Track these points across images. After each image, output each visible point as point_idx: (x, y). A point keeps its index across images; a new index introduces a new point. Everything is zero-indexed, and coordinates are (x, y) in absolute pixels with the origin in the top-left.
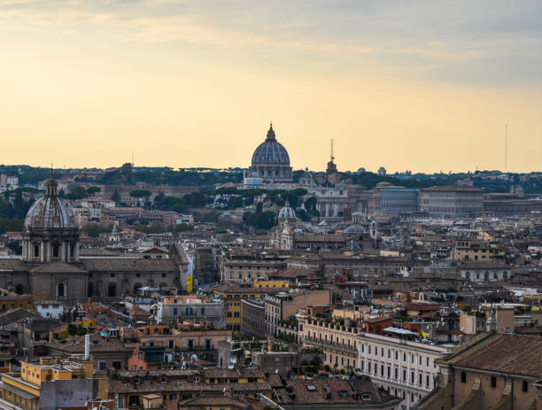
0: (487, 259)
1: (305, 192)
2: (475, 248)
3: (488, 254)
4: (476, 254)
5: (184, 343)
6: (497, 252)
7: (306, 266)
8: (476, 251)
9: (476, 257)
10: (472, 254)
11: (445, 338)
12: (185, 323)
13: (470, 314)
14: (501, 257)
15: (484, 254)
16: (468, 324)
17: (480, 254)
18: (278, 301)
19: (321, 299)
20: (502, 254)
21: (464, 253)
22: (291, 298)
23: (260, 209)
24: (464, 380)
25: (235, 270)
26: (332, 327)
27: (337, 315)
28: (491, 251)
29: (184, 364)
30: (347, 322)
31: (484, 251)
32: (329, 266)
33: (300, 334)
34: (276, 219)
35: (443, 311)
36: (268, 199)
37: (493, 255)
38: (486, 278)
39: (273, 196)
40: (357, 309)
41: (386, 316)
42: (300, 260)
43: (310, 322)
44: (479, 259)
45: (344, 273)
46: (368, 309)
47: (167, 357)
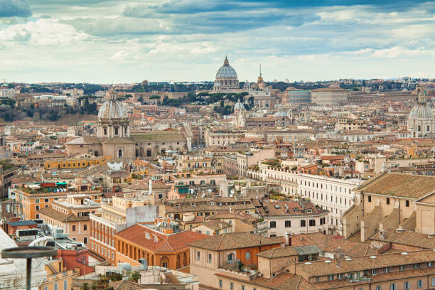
0: (357, 129)
1: (247, 94)
2: (349, 122)
3: (356, 126)
4: (350, 126)
6: (362, 125)
7: (256, 136)
8: (350, 124)
9: (350, 128)
10: (347, 126)
11: (350, 175)
12: (199, 171)
13: (361, 161)
14: (365, 128)
15: (354, 126)
16: (360, 167)
17: (352, 126)
18: (245, 156)
19: (270, 155)
20: (365, 126)
21: (343, 126)
22: (252, 155)
23: (222, 104)
24: (370, 200)
25: (216, 139)
26: (282, 170)
27: (284, 163)
28: (359, 124)
29: (204, 195)
30: (290, 168)
31: (354, 124)
32: (269, 135)
33: (261, 175)
34: (232, 109)
35: (346, 160)
36: (227, 98)
37: (360, 126)
38: (358, 140)
39: (230, 97)
40: (296, 160)
41: (314, 163)
42: (253, 133)
43: (269, 168)
44: (352, 129)
45: (278, 140)
46: (303, 160)
47: (190, 191)
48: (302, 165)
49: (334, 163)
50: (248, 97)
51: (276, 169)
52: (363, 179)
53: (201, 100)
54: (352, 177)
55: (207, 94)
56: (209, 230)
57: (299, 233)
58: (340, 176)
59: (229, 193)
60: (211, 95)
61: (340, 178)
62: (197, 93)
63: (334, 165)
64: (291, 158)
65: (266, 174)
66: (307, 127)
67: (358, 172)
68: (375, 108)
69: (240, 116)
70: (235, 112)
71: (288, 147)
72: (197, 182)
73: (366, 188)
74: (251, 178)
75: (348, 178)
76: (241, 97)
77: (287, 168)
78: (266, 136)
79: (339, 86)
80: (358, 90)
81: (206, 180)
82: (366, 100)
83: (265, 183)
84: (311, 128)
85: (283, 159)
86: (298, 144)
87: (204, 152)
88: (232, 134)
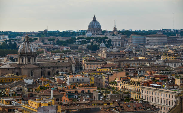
0: (174, 59)
3: (174, 57)
7: (114, 63)
8: (170, 56)
10: (168, 58)
11: (172, 87)
12: (80, 84)
13: (178, 78)
14: (179, 58)
15: (173, 57)
16: (177, 82)
17: (171, 57)
18: (107, 76)
20: (179, 57)
21: (166, 57)
22: (111, 75)
23: (92, 44)
25: (89, 65)
26: (131, 84)
27: (132, 80)
29: (84, 99)
30: (136, 82)
32: (122, 63)
33: (118, 87)
34: (98, 47)
35: (170, 77)
36: (95, 40)
38: (175, 66)
39: (97, 39)
40: (139, 78)
41: (150, 80)
42: (112, 61)
43: (123, 83)
44: (171, 59)
45: (127, 65)
46: (143, 78)
47: (75, 96)
48: (143, 81)
49: (162, 79)
50: (108, 40)
51: (127, 84)
55: (83, 38)
59: (99, 98)
62: (77, 37)
63: (162, 81)
64: (135, 76)
65: (121, 86)
66: (144, 58)
67: (177, 85)
69: (104, 51)
70: (100, 48)
71: (133, 70)
72: (80, 91)
75: (171, 89)
78: (120, 63)
79: (162, 33)
80: (174, 36)
81: (85, 90)
82: (178, 41)
83: (121, 92)
84: (147, 58)
85: (131, 77)
86: (139, 68)
87: (83, 73)
88: (99, 62)
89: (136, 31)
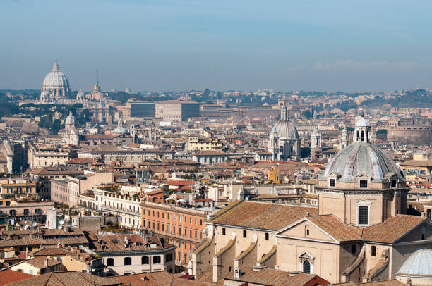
0: (210, 149)
1: (81, 106)
2: (202, 141)
3: (210, 145)
4: (202, 146)
5: (20, 212)
6: (216, 144)
7: (91, 156)
8: (202, 143)
9: (202, 148)
10: (199, 146)
11: (201, 204)
12: (21, 197)
13: (214, 187)
14: (219, 148)
15: (208, 146)
16: (212, 193)
17: (205, 145)
18: (77, 180)
19: (108, 178)
20: (220, 145)
21: (194, 145)
22: (85, 178)
23: (50, 117)
24: (224, 233)
25: (43, 159)
26: (122, 198)
27: (125, 189)
28: (212, 143)
29: (27, 226)
30: (131, 195)
31: (207, 143)
32: (107, 156)
33: (96, 203)
34: (62, 123)
35: (197, 186)
36: (55, 111)
37: (214, 146)
38: (211, 162)
39: (59, 108)
40: (139, 185)
41: (160, 189)
42: (87, 152)
43: (106, 195)
44: (205, 149)
45: (117, 160)
46: (146, 185)
47: (10, 222)
48: (146, 191)
49: (183, 188)
50: (82, 110)
51: (114, 196)
52: (217, 208)
53: (24, 112)
54: (204, 206)
55: (32, 105)
56: (33, 268)
57: (141, 272)
58: (190, 204)
59: (58, 224)
60: (37, 106)
61: (190, 207)
62: (20, 104)
63: (183, 192)
64: (132, 183)
65: (103, 201)
66: (151, 147)
67: (210, 200)
68: (231, 124)
69: (72, 132)
70: (67, 126)
71: (129, 169)
73: (220, 218)
74: (85, 206)
75: (200, 206)
76: (74, 109)
77: (127, 195)
78: (103, 156)
79: (189, 98)
80: (212, 103)
81: (30, 209)
82: (221, 115)
83: (101, 212)
84: (156, 147)
85: (122, 184)
86: (142, 167)
87: (28, 175)
88: (62, 154)
89: (139, 92)
